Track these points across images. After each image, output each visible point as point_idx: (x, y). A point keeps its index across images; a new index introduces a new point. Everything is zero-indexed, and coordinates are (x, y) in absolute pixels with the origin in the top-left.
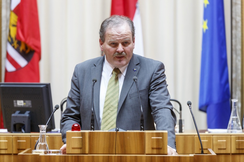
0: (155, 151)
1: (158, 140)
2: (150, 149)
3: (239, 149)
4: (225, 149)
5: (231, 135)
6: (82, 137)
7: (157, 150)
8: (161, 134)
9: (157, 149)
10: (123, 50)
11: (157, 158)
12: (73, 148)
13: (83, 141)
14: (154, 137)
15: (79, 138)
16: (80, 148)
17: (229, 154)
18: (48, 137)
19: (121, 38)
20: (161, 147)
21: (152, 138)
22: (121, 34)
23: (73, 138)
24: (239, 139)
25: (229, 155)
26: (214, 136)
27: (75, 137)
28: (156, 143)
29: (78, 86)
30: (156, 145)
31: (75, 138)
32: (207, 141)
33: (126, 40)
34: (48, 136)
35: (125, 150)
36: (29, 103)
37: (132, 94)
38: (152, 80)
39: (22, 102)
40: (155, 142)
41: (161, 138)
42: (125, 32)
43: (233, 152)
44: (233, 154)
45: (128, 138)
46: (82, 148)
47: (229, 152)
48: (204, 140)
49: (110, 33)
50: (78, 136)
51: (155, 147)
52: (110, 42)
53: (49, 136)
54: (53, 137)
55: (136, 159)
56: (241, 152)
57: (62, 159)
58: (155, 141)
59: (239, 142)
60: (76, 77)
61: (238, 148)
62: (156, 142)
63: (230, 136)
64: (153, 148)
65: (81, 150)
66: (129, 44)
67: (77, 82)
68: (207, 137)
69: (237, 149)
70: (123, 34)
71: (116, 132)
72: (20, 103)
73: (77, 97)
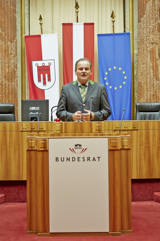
1: (99, 126)
4: (127, 128)
5: (130, 121)
9: (98, 130)
12: (57, 130)
13: (61, 127)
14: (97, 124)
15: (60, 125)
16: (60, 130)
17: (129, 130)
20: (100, 129)
31: (58, 125)
32: (119, 124)
35: (82, 131)
36: (38, 108)
39: (34, 107)
41: (101, 125)
44: (131, 130)
46: (61, 130)
51: (97, 129)
53: (46, 122)
56: (135, 129)
58: (97, 126)
59: (134, 124)
61: (133, 127)
64: (96, 130)
72: (33, 108)
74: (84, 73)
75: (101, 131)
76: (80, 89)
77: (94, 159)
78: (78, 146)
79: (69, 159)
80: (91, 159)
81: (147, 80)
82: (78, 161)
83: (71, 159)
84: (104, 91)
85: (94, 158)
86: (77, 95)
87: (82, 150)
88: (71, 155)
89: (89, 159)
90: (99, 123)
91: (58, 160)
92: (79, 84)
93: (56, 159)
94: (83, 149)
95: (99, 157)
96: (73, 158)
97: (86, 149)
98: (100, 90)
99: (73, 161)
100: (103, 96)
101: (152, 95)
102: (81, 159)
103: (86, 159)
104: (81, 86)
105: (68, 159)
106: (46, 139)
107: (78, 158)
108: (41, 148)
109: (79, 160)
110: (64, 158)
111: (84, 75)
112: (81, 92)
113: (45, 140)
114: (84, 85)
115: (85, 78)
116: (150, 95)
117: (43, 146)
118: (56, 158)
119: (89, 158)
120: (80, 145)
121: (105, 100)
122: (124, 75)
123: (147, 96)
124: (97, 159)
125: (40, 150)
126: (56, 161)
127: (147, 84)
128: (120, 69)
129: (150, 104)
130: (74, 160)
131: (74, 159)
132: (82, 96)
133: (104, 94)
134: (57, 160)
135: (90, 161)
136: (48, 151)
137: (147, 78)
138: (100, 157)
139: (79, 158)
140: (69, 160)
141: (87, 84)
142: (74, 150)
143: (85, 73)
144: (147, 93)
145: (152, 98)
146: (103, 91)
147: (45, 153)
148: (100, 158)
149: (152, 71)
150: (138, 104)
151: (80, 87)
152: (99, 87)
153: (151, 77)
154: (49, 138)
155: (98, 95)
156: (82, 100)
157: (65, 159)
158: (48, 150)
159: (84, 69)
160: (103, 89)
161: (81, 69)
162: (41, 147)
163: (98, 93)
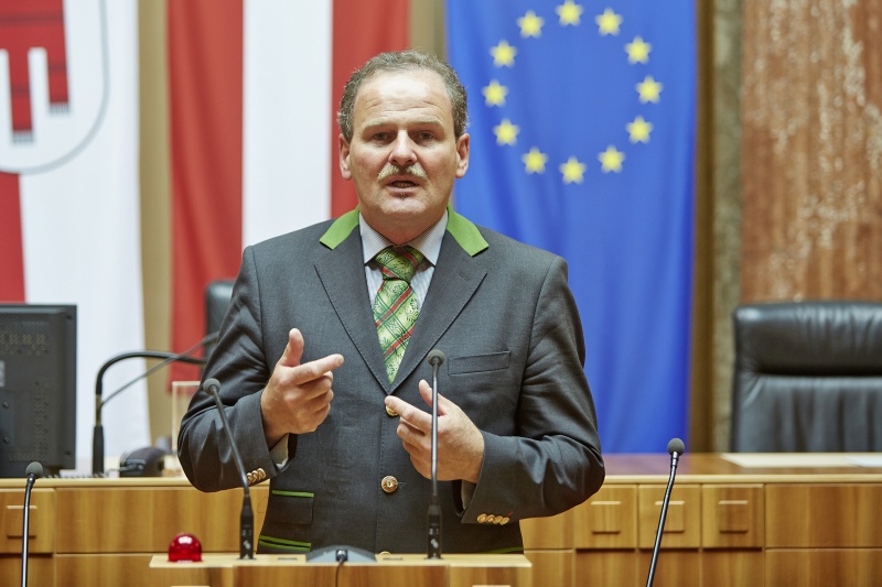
3: (730, 532)
4: (681, 532)
5: (701, 484)
17: (694, 550)
18: (52, 493)
24: (729, 498)
25: (693, 555)
26: (641, 487)
32: (618, 503)
34: (52, 490)
41: (509, 586)
43: (709, 542)
44: (708, 551)
47: (695, 543)
48: (608, 500)
53: (55, 487)
54: (72, 492)
56: (737, 542)
59: (729, 506)
61: (725, 529)
63: (697, 486)
68: (616, 490)
69: (722, 532)
71: (336, 564)
74: (403, 165)
76: (374, 280)
81: (814, 119)
84: (556, 307)
86: (350, 326)
92: (372, 246)
98: (527, 299)
100: (545, 347)
101: (852, 232)
104: (384, 257)
111: (403, 177)
112: (378, 309)
114: (404, 250)
115: (415, 204)
116: (839, 234)
121: (559, 373)
122: (641, 72)
123: (814, 237)
127: (812, 146)
128: (609, 23)
129: (840, 316)
132: (386, 336)
133: (551, 331)
137: (813, 101)
141: (431, 250)
143: (410, 162)
144: (815, 217)
145: (851, 252)
146: (544, 307)
149: (851, 49)
150: (751, 315)
151: (375, 264)
152: (520, 278)
153: (844, 95)
155: (505, 333)
156: (383, 371)
159: (403, 135)
160: (552, 295)
161: (385, 135)
163: (508, 317)
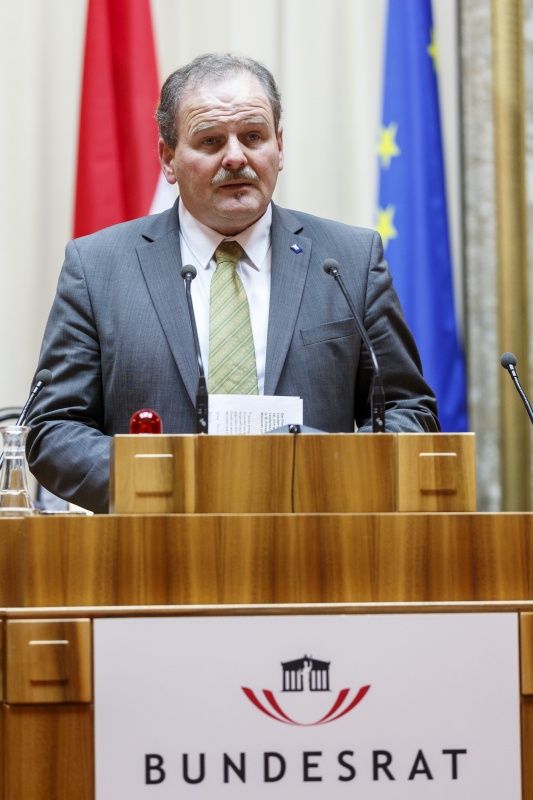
0: (432, 501)
1: (442, 463)
2: (416, 496)
6: (170, 455)
7: (441, 498)
8: (452, 440)
9: (438, 493)
10: (245, 159)
11: (446, 524)
12: (141, 495)
13: (175, 468)
14: (428, 451)
15: (162, 458)
16: (167, 495)
19: (237, 117)
20: (452, 487)
21: (422, 454)
22: (234, 102)
23: (141, 459)
27: (148, 453)
28: (436, 473)
29: (87, 309)
30: (436, 479)
31: (147, 459)
33: (252, 121)
35: (325, 499)
37: (308, 332)
38: (370, 294)
40: (433, 471)
41: (454, 454)
42: (249, 98)
45: (336, 455)
46: (173, 494)
49: (196, 105)
50: (156, 453)
51: (433, 486)
52: (195, 133)
55: (373, 525)
57: (106, 530)
58: (433, 466)
60: (79, 278)
62: (436, 469)
64: (424, 493)
65: (171, 500)
66: (264, 138)
67: (85, 296)
70: (239, 102)
73: (87, 350)
75: (456, 500)
77: (420, 767)
78: (307, 670)
79: (238, 765)
80: (401, 765)
82: (307, 778)
83: (254, 768)
85: (420, 756)
87: (333, 696)
88: (255, 735)
89: (385, 766)
90: (441, 445)
91: (163, 775)
93: (149, 768)
94: (344, 694)
95: (454, 753)
96: (267, 755)
97: (363, 691)
99: (268, 779)
102: (328, 767)
103: (363, 763)
105: (234, 767)
106: (73, 625)
107: (306, 755)
108: (35, 683)
109: (312, 772)
110: (202, 757)
113: (66, 630)
117: (50, 674)
118: (148, 757)
119: (382, 759)
120: (321, 666)
124: (440, 764)
125: (27, 700)
126: (149, 781)
130: (274, 771)
131: (274, 766)
134: (155, 774)
135: (391, 777)
136: (85, 709)
138: (463, 752)
139: (312, 760)
140: (241, 774)
142: (280, 697)
147: (69, 722)
148: (460, 757)
154: (92, 616)
157: (215, 767)
158: (86, 697)
162: (35, 677)
